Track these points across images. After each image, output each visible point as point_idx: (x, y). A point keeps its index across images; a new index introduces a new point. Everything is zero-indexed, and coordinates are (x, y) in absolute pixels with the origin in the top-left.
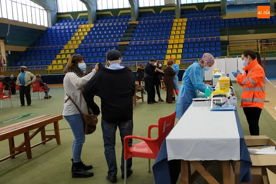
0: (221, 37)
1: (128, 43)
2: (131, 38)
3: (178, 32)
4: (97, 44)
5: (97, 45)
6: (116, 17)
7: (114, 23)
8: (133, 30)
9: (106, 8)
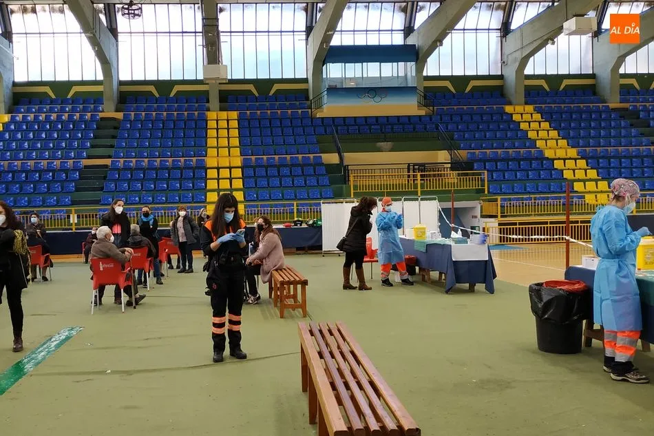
0: (323, 156)
1: (108, 162)
2: (111, 151)
3: (224, 142)
4: (16, 164)
5: (15, 166)
6: (65, 101)
7: (62, 115)
8: (112, 132)
9: (38, 79)
